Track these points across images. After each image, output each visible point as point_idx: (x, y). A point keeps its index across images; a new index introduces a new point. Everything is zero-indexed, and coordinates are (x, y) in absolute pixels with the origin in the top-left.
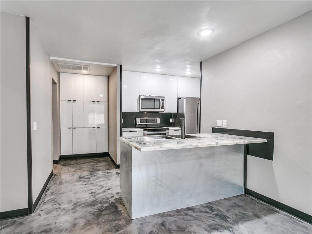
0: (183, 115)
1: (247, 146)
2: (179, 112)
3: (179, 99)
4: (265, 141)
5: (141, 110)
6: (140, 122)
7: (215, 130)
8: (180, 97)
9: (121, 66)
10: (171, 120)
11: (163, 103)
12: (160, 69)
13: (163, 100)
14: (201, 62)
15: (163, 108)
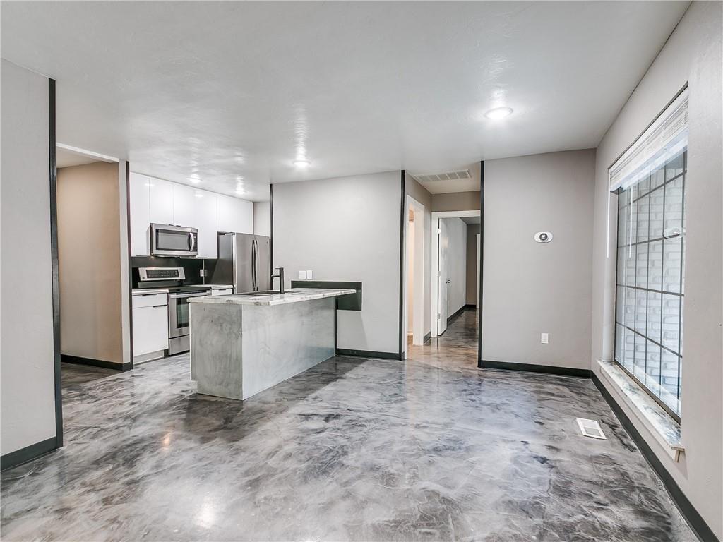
0: (230, 263)
1: (337, 298)
2: (221, 257)
3: (220, 234)
4: (354, 291)
5: (156, 252)
6: (148, 277)
7: (296, 284)
8: (221, 231)
9: (128, 163)
10: (202, 273)
11: (196, 240)
12: (199, 181)
13: (196, 234)
14: (271, 185)
15: (196, 249)
